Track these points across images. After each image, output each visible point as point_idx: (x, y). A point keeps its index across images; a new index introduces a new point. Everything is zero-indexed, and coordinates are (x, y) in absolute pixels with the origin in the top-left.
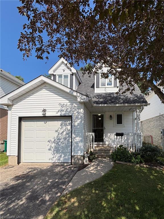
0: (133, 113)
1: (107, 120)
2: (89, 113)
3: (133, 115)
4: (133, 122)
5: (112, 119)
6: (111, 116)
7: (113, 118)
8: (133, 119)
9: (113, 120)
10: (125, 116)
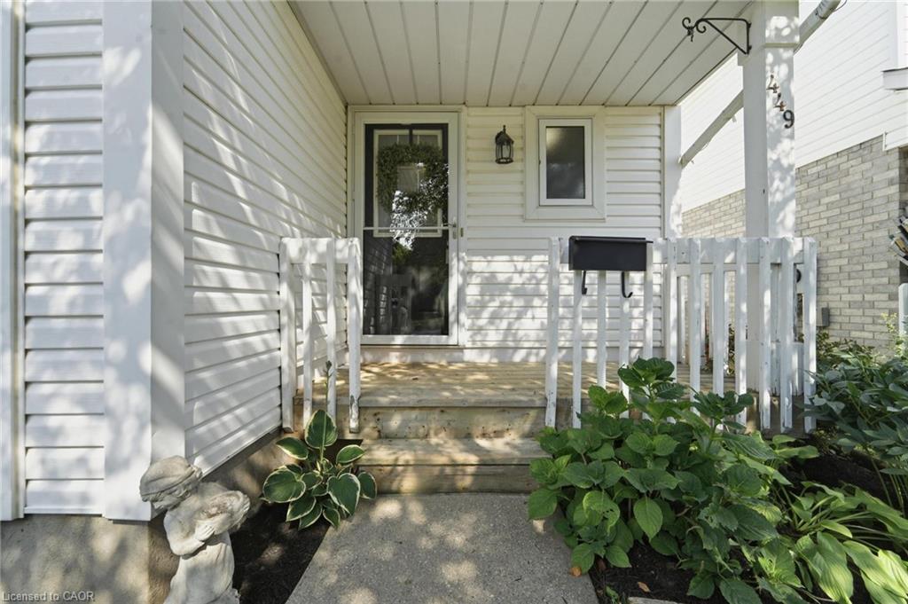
0: (662, 116)
1: (471, 167)
2: (341, 107)
3: (662, 137)
4: (661, 183)
5: (509, 161)
6: (503, 140)
7: (517, 155)
8: (661, 160)
9: (516, 165)
10: (608, 143)
